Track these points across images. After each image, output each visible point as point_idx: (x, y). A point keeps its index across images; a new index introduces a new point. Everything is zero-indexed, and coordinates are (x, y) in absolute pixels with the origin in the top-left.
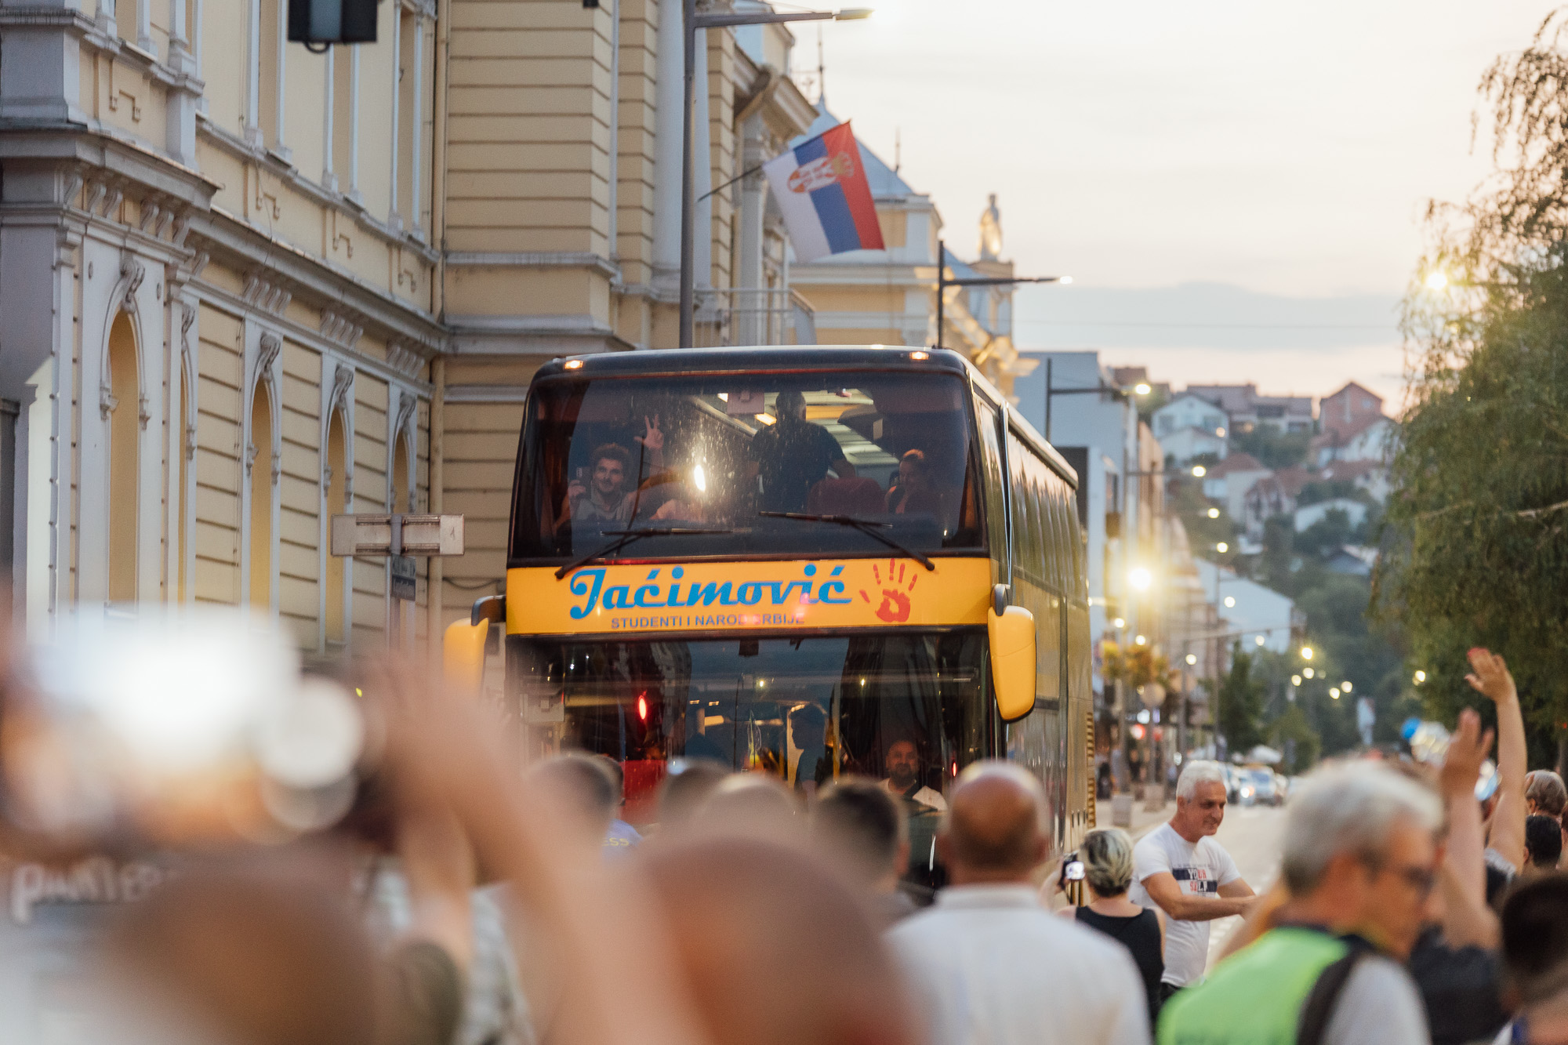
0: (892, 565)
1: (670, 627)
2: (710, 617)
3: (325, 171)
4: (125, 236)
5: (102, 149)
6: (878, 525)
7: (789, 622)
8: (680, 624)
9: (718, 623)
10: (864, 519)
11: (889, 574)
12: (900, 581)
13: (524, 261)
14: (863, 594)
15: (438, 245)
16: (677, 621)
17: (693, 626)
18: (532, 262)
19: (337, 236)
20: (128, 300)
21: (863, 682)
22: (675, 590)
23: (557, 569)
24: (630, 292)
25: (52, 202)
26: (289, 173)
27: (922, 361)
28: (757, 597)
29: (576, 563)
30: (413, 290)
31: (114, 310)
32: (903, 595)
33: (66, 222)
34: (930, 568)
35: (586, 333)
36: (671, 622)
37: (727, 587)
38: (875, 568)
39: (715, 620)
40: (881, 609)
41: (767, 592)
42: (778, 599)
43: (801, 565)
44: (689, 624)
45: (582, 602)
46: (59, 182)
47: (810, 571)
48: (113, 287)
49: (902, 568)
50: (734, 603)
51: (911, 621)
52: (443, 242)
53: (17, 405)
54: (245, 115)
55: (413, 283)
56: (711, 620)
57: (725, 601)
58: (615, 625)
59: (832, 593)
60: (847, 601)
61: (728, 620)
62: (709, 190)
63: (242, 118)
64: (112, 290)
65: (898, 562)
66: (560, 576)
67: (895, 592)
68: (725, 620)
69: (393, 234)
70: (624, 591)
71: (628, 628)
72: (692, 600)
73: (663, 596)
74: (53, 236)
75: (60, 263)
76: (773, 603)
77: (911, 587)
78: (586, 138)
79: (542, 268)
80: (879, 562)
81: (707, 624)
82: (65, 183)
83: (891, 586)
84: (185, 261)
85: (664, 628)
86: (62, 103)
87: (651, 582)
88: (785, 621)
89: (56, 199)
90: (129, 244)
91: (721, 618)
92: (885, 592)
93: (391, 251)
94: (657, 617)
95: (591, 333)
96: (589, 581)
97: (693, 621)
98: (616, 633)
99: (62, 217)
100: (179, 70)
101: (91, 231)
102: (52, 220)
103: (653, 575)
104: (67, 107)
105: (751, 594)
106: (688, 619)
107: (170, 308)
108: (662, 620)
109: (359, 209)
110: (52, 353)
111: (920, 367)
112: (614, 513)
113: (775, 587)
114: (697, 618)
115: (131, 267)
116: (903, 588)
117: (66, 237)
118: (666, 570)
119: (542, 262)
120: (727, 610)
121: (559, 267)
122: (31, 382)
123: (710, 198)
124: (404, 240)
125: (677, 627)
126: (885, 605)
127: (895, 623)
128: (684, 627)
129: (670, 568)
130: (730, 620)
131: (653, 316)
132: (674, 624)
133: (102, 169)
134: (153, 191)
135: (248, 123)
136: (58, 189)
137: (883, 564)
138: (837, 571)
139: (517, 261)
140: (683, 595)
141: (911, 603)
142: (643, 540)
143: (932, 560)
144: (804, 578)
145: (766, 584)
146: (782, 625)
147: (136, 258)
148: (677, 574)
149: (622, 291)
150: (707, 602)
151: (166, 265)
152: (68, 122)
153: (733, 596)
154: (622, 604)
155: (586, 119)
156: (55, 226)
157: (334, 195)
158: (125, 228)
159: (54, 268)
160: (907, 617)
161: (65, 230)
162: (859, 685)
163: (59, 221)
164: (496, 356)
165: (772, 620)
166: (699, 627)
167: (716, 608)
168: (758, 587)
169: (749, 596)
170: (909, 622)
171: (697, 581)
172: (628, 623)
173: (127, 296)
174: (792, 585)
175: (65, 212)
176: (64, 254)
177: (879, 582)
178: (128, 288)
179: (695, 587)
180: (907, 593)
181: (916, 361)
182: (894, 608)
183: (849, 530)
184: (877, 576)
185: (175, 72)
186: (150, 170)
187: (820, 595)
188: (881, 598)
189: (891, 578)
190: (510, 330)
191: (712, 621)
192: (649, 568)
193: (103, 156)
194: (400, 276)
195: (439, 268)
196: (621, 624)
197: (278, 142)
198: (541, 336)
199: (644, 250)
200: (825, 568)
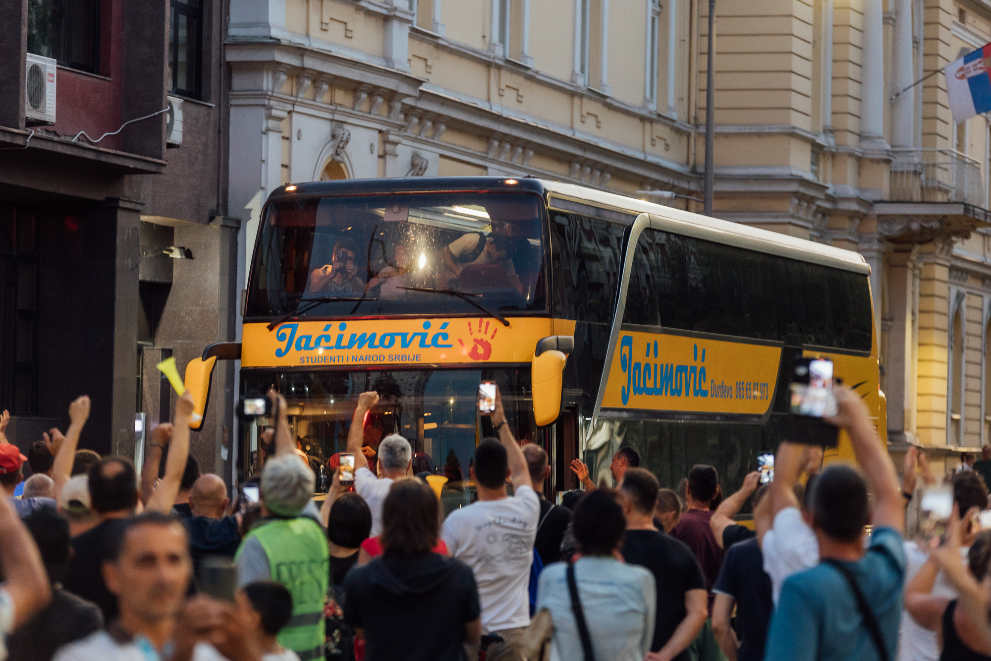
0: (481, 322)
1: (336, 363)
2: (362, 356)
3: (573, 72)
4: (333, 112)
5: (302, 56)
6: (473, 295)
7: (411, 360)
8: (343, 361)
9: (366, 360)
10: (464, 292)
11: (478, 328)
12: (486, 333)
13: (748, 131)
14: (461, 341)
15: (692, 121)
16: (341, 359)
17: (350, 362)
18: (753, 131)
19: (584, 114)
20: (337, 154)
21: (452, 401)
22: (340, 337)
23: (268, 324)
24: (840, 151)
25: (261, 90)
26: (529, 72)
27: (513, 186)
28: (392, 343)
29: (279, 320)
30: (667, 150)
31: (324, 159)
32: (487, 342)
33: (272, 103)
34: (507, 324)
35: (786, 177)
36: (337, 359)
37: (374, 336)
38: (469, 324)
39: (364, 358)
40: (472, 352)
41: (398, 339)
42: (405, 345)
43: (421, 322)
44: (348, 361)
45: (283, 345)
46: (268, 78)
47: (427, 326)
48: (323, 145)
49: (488, 324)
50: (377, 347)
51: (492, 359)
52: (695, 118)
53: (238, 222)
54: (487, 35)
55: (667, 145)
56: (361, 358)
57: (371, 346)
58: (302, 361)
59: (440, 341)
60: (450, 346)
61: (372, 358)
62: (912, 82)
63: (484, 37)
64: (322, 147)
65: (485, 320)
66: (271, 328)
67: (482, 340)
68: (371, 359)
69: (643, 112)
70: (309, 338)
71: (310, 364)
72: (350, 346)
73: (333, 342)
74: (263, 112)
75: (268, 130)
76: (402, 347)
77: (492, 337)
78: (789, 50)
79: (759, 135)
80: (472, 320)
81: (359, 361)
82: (273, 78)
83: (479, 336)
84: (400, 130)
85: (332, 363)
86: (267, 26)
87: (326, 333)
88: (409, 359)
89: (265, 88)
90: (337, 117)
91: (397, 356)
92: (475, 340)
93: (644, 125)
94: (328, 357)
95: (791, 177)
96: (288, 332)
97: (351, 359)
98: (302, 367)
99: (269, 99)
100: (391, 4)
101: (297, 108)
102: (260, 102)
103: (327, 328)
104: (270, 28)
105: (388, 340)
106: (348, 357)
107: (385, 159)
108: (331, 357)
109: (605, 97)
110: (263, 188)
111: (513, 189)
112: (344, 287)
113: (404, 336)
114: (353, 357)
115: (340, 132)
116: (487, 338)
117: (271, 113)
118: (336, 325)
119: (759, 131)
120: (372, 352)
121: (770, 134)
122: (248, 207)
123: (912, 89)
124: (655, 117)
125: (341, 363)
126: (475, 349)
127: (481, 361)
128: (345, 363)
129: (339, 323)
130: (376, 358)
131: (860, 167)
132: (339, 361)
133: (303, 69)
134: (360, 83)
135: (491, 40)
136: (267, 82)
137: (475, 321)
138: (444, 326)
139: (743, 131)
140: (345, 342)
141: (492, 347)
142: (324, 304)
143: (507, 319)
144: (423, 330)
145: (398, 334)
146: (407, 362)
147: (346, 127)
148: (343, 328)
149: (834, 150)
150: (360, 347)
151: (380, 131)
152: (271, 38)
153: (377, 342)
154: (307, 347)
155: (789, 37)
156: (264, 105)
157: (578, 87)
158: (333, 107)
159: (264, 133)
160: (489, 357)
161: (270, 108)
162: (448, 403)
163: (266, 102)
164: (729, 193)
165: (400, 358)
166: (354, 363)
167: (366, 350)
168: (393, 336)
169: (387, 343)
170: (490, 360)
171: (354, 332)
172: (310, 360)
173: (337, 151)
174: (415, 335)
175: (270, 96)
176: (272, 124)
177: (471, 334)
178: (336, 146)
179: (353, 336)
180: (490, 341)
181: (509, 185)
182: (481, 351)
183: (456, 299)
184: (470, 329)
185: (388, 6)
186: (352, 70)
187: (432, 343)
188: (472, 344)
189: (480, 331)
190: (737, 175)
191: (363, 359)
192: (324, 324)
193: (302, 60)
194: (653, 140)
195: (693, 136)
196: (306, 360)
197: (523, 52)
198: (757, 179)
199: (851, 123)
200: (436, 324)
